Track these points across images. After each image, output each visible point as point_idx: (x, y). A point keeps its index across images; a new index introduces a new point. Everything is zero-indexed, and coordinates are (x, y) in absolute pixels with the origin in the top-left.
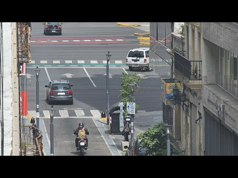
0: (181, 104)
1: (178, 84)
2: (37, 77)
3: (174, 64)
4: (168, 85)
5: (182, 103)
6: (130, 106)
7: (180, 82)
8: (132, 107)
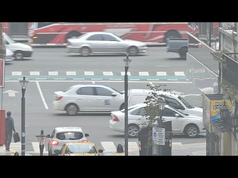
0: (231, 130)
1: (228, 102)
2: (23, 91)
3: (222, 72)
4: (214, 102)
5: (233, 128)
6: (157, 133)
7: (230, 98)
8: (160, 135)
